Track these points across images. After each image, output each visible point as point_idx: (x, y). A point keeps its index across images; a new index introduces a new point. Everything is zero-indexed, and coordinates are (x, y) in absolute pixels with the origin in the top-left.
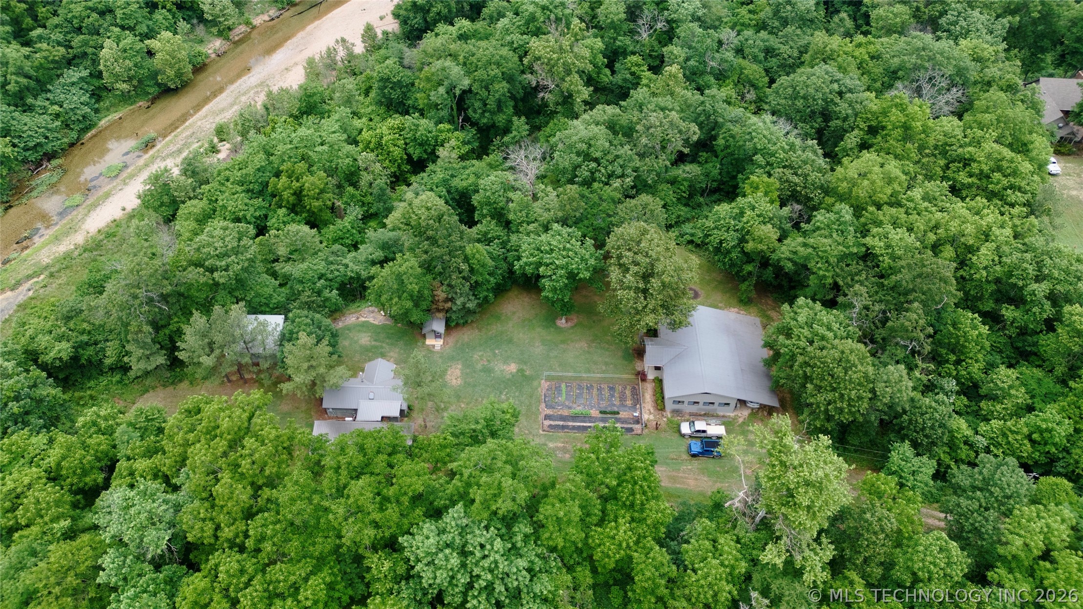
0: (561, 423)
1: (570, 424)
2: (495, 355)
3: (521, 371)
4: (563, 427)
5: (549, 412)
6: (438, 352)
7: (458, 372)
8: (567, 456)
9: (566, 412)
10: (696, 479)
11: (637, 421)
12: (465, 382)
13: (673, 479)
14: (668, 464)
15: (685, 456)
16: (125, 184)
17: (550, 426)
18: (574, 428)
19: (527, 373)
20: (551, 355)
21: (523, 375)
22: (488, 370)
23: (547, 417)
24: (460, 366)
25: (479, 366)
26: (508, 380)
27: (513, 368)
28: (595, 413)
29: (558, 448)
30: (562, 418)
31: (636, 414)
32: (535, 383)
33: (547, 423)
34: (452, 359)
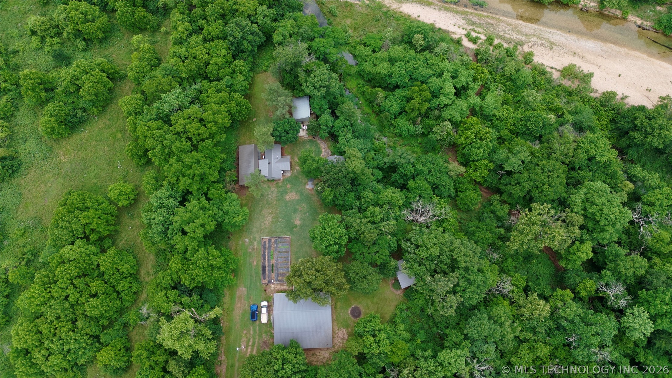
0: (267, 247)
1: (267, 251)
2: (306, 213)
3: (296, 226)
4: (264, 248)
5: (273, 240)
6: (305, 187)
7: (293, 198)
8: (250, 250)
9: (273, 248)
10: (240, 307)
11: (270, 281)
12: (287, 202)
13: (240, 297)
14: (248, 295)
15: (252, 303)
16: (440, 9)
17: (265, 242)
18: (264, 252)
19: (294, 229)
20: (307, 240)
21: (293, 227)
22: (295, 211)
23: (270, 240)
24: (297, 198)
25: (297, 207)
26: (290, 221)
27: (298, 222)
28: (273, 261)
29: (254, 246)
30: (270, 247)
31: (273, 281)
32: (289, 234)
33: (267, 240)
34: (301, 194)
